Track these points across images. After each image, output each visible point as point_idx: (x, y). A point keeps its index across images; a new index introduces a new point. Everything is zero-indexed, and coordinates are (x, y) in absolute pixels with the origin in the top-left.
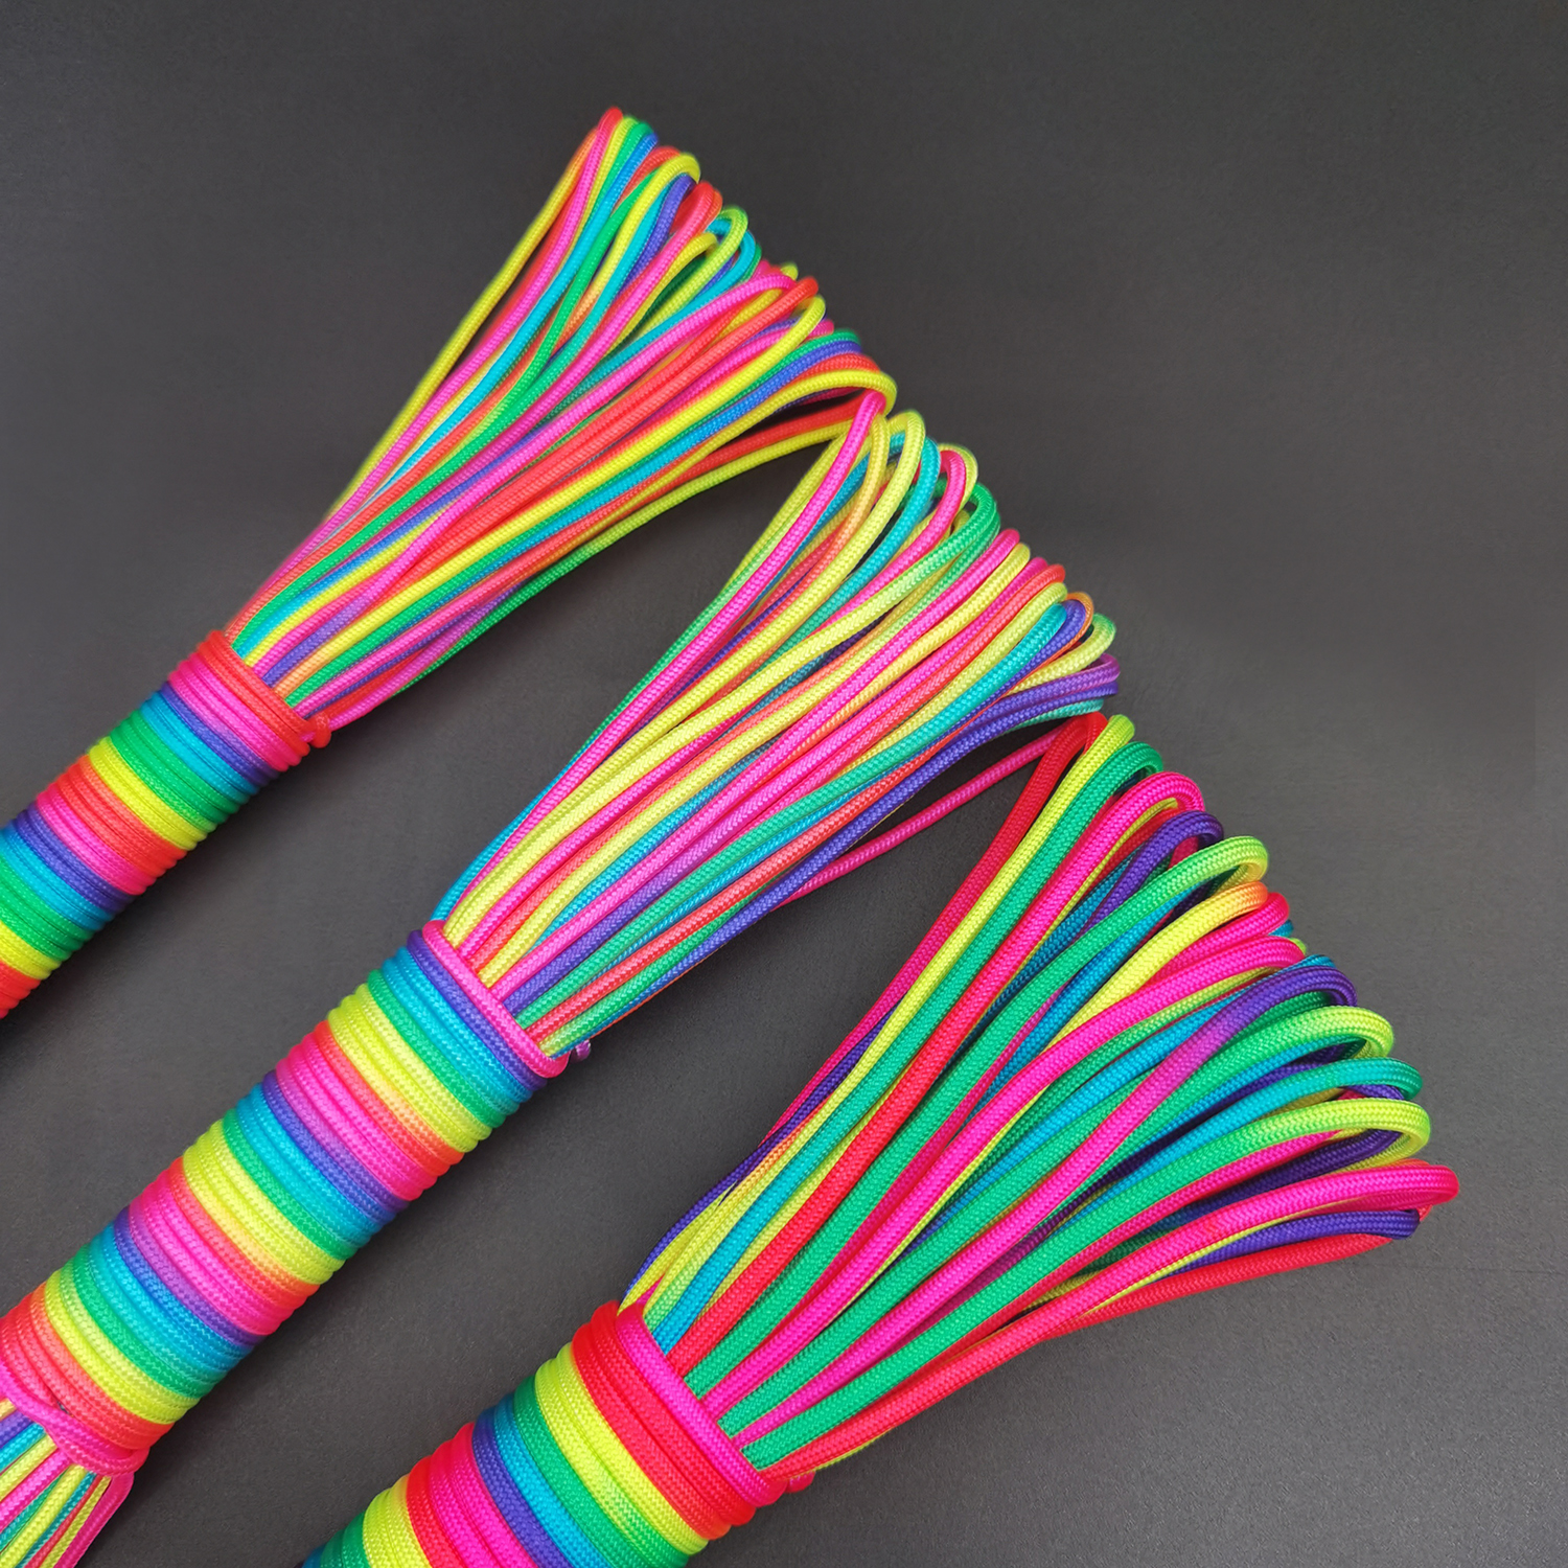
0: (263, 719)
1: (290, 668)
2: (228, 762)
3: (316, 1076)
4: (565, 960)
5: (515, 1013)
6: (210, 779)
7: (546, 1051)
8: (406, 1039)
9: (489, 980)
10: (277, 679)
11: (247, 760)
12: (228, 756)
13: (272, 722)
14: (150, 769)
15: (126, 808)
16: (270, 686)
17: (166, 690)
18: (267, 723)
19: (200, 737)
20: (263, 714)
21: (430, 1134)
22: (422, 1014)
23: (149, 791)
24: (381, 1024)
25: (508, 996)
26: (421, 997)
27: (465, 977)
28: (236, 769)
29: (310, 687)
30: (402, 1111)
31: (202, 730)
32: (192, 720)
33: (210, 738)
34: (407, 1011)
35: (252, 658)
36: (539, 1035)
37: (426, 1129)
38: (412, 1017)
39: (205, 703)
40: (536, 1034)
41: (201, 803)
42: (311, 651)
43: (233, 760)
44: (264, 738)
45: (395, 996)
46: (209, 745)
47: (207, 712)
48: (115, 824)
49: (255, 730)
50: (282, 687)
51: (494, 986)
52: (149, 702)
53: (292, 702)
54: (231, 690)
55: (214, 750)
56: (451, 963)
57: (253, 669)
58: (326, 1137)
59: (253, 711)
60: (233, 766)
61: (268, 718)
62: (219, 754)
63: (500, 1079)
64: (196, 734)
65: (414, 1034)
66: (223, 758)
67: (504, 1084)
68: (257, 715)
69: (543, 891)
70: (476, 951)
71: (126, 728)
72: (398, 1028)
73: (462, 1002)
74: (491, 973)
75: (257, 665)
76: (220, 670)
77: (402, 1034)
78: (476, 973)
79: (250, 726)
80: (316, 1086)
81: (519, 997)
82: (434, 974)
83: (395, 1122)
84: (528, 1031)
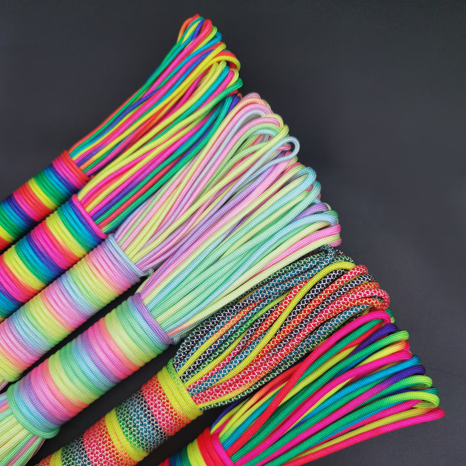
0: (76, 175)
1: (84, 162)
2: (66, 186)
3: (40, 233)
4: (108, 206)
5: (94, 220)
6: (60, 191)
7: (103, 231)
8: (65, 225)
9: (88, 211)
10: (81, 164)
11: (71, 186)
12: (66, 185)
13: (78, 176)
14: (44, 186)
15: (37, 197)
16: (78, 166)
17: (51, 166)
18: (77, 177)
19: (59, 179)
20: (76, 174)
21: (70, 251)
22: (69, 218)
23: (43, 193)
24: (59, 221)
25: (93, 215)
26: (70, 214)
27: (81, 209)
28: (68, 189)
29: (90, 168)
30: (63, 244)
31: (59, 177)
32: (56, 174)
33: (61, 179)
34: (66, 218)
35: (75, 158)
36: (101, 226)
37: (69, 250)
38: (67, 219)
39: (60, 170)
40: (100, 226)
41: (57, 197)
42: (90, 157)
43: (67, 186)
44: (76, 181)
45: (63, 214)
46: (60, 181)
47: (61, 172)
48: (33, 201)
49: (73, 178)
50: (82, 167)
51: (89, 213)
52: (46, 169)
53: (85, 171)
54: (68, 167)
55: (62, 183)
56: (78, 205)
57: (74, 161)
58: (42, 250)
59: (73, 173)
60: (67, 188)
61: (77, 175)
62: (63, 184)
63: (90, 238)
64: (57, 178)
65: (67, 223)
66: (64, 185)
67: (91, 239)
68: (74, 174)
69: (104, 188)
70: (85, 202)
71: (39, 176)
72: (63, 222)
73: (80, 216)
74: (89, 208)
75: (76, 160)
76: (65, 161)
77: (64, 224)
78: (84, 208)
79: (72, 177)
80: (40, 236)
81: (96, 216)
82: (73, 208)
83: (61, 247)
84: (97, 225)
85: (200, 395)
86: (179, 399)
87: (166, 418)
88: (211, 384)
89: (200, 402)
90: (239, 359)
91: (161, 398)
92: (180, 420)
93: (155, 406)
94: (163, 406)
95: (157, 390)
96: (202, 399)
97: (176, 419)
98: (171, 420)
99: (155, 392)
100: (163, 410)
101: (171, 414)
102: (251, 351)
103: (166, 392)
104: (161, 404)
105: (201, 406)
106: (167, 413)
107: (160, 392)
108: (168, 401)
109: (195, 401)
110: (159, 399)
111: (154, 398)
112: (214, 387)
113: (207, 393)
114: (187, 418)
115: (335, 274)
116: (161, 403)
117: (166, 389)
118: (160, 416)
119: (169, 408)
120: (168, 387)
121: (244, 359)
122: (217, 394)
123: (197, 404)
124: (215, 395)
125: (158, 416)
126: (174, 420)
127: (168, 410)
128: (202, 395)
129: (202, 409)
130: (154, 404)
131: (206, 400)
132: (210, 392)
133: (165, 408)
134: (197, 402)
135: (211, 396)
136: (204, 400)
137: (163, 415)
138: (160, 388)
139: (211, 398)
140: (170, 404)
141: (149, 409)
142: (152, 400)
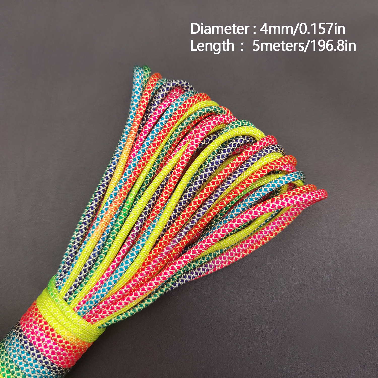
85: (94, 312)
86: (66, 325)
87: (56, 350)
88: (103, 296)
89: (95, 321)
90: (130, 258)
91: (44, 329)
92: (74, 347)
93: (38, 340)
94: (47, 337)
95: (37, 319)
96: (97, 317)
97: (69, 347)
98: (62, 350)
99: (35, 323)
100: (49, 342)
101: (60, 344)
102: (148, 237)
103: (47, 319)
104: (44, 336)
105: (99, 323)
106: (54, 343)
107: (41, 321)
108: (52, 330)
109: (89, 320)
110: (40, 330)
111: (35, 330)
112: (109, 298)
113: (101, 307)
114: (84, 342)
115: (229, 148)
116: (44, 334)
117: (47, 316)
118: (48, 349)
119: (56, 337)
120: (49, 312)
121: (141, 249)
122: (115, 306)
123: (92, 324)
124: (113, 308)
125: (44, 351)
126: (66, 350)
127: (55, 340)
128: (97, 312)
129: (101, 327)
130: (36, 337)
131: (103, 317)
132: (105, 306)
133: (52, 339)
134: (92, 321)
135: (107, 310)
136: (100, 317)
137: (51, 347)
138: (40, 316)
139: (108, 313)
140: (56, 333)
141: (31, 344)
142: (32, 333)
